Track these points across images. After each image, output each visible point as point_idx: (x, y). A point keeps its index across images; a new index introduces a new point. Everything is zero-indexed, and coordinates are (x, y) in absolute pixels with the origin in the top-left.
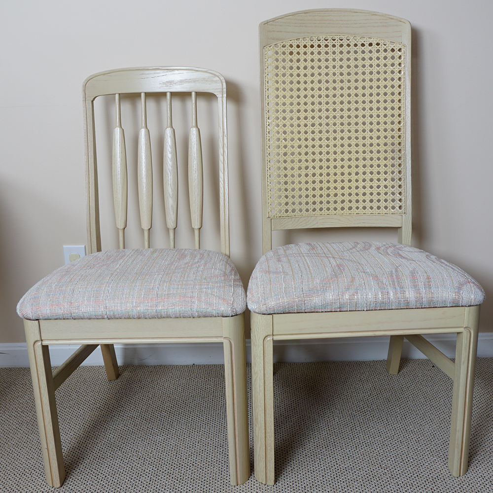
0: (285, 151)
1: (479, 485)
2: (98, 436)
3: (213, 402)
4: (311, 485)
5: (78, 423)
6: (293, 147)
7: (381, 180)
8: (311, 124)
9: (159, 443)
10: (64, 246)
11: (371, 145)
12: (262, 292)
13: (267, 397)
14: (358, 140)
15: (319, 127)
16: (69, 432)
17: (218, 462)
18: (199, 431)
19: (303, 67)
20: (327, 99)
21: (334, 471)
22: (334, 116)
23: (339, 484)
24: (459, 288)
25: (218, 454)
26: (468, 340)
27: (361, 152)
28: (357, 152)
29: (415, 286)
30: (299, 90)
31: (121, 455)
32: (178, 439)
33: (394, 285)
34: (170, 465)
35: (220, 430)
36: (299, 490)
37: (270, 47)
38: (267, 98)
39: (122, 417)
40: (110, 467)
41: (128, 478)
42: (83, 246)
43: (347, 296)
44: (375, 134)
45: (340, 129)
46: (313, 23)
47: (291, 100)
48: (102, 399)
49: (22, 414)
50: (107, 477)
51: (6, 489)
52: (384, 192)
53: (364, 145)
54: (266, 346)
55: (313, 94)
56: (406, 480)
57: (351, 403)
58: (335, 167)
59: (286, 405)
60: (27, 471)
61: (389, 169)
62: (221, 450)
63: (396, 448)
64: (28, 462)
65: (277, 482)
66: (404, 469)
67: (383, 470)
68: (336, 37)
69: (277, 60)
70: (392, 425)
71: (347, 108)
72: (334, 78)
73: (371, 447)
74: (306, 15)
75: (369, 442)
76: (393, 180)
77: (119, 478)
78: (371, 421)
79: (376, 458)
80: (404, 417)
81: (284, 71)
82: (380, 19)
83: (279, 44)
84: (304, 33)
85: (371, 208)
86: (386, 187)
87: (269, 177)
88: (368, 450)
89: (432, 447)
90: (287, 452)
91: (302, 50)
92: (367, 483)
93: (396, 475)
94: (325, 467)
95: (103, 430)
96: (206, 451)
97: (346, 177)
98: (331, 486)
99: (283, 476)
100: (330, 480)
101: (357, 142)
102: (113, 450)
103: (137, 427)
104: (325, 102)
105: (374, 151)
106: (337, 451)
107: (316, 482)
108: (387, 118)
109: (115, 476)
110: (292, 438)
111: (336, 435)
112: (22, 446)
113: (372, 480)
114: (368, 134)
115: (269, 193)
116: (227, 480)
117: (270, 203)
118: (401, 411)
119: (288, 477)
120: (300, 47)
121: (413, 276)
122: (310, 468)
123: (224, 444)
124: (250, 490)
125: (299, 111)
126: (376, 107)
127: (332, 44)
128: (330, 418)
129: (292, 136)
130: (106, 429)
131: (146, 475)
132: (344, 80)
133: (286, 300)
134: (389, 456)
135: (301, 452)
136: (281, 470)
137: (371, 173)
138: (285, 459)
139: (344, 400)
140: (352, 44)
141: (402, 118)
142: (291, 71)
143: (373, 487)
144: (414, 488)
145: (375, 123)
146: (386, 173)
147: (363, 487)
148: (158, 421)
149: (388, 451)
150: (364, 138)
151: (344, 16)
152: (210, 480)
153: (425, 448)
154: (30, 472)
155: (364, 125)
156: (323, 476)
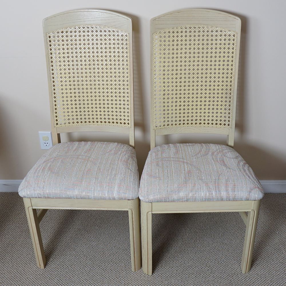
0: (164, 93)
1: (254, 279)
2: (63, 241)
3: (123, 220)
4: (170, 276)
5: (51, 232)
6: (168, 90)
7: (219, 109)
8: (179, 77)
9: (94, 246)
10: (39, 132)
11: (214, 90)
12: (147, 191)
13: (148, 238)
14: (207, 87)
15: (184, 79)
16: (47, 238)
17: (124, 260)
18: (115, 240)
19: (176, 44)
20: (190, 63)
21: (183, 268)
22: (193, 73)
23: (184, 275)
24: (250, 192)
25: (124, 255)
26: (253, 215)
27: (208, 93)
28: (206, 93)
29: (227, 190)
30: (173, 58)
31: (75, 253)
32: (104, 244)
33: (216, 189)
34: (100, 261)
35: (126, 239)
36: (164, 278)
37: (156, 33)
38: (154, 63)
39: (74, 229)
40: (69, 261)
41: (79, 268)
42: (50, 132)
43: (191, 195)
44: (216, 84)
45: (196, 81)
46: (183, 18)
47: (168, 64)
48: (63, 216)
49: (22, 225)
50: (68, 267)
51: (18, 273)
52: (220, 116)
53: (210, 90)
54: (148, 216)
55: (181, 60)
56: (218, 274)
57: (196, 224)
58: (193, 101)
59: (161, 224)
60: (28, 262)
61: (224, 103)
62: (126, 252)
63: (216, 254)
64: (27, 256)
65: (153, 273)
66: (218, 267)
67: (207, 268)
68: (196, 26)
69: (161, 41)
70: (216, 239)
71: (201, 69)
72: (194, 51)
73: (203, 253)
74: (178, 13)
75: (202, 250)
76: (225, 109)
77: (74, 268)
78: (206, 236)
79: (205, 260)
80: (223, 235)
81: (165, 47)
82: (223, 17)
83: (162, 32)
84: (177, 24)
85: (212, 124)
86: (221, 113)
87: (154, 107)
88: (202, 255)
89: (235, 254)
90: (160, 255)
91: (175, 34)
92: (199, 275)
93: (214, 271)
94: (178, 265)
95: (65, 237)
96: (118, 252)
97: (199, 107)
98: (180, 276)
99: (157, 269)
100: (180, 273)
101: (206, 88)
102: (70, 250)
103: (83, 236)
104: (188, 65)
105: (215, 93)
106: (186, 255)
107: (173, 274)
108: (224, 74)
109: (72, 267)
110: (163, 246)
111: (186, 245)
112: (24, 246)
113: (201, 274)
114: (212, 84)
115: (154, 116)
116: (128, 271)
117: (155, 122)
118: (222, 230)
119: (159, 270)
120: (174, 32)
121: (226, 184)
122: (171, 265)
123: (128, 248)
124: (139, 277)
125: (173, 70)
126: (218, 68)
127: (194, 31)
128: (184, 234)
129: (168, 84)
130: (66, 237)
131: (88, 266)
132: (200, 52)
133: (159, 196)
134: (212, 259)
135: (167, 255)
136: (156, 266)
137: (213, 105)
138: (159, 259)
139: (193, 222)
140: (206, 31)
141: (233, 75)
142: (169, 47)
143: (201, 278)
144: (222, 279)
145: (217, 78)
146: (221, 105)
147: (196, 278)
148: (93, 232)
149: (211, 256)
150: (210, 86)
151: (202, 14)
152: (120, 271)
153: (231, 255)
154: (29, 263)
155: (210, 78)
156: (177, 270)
